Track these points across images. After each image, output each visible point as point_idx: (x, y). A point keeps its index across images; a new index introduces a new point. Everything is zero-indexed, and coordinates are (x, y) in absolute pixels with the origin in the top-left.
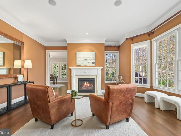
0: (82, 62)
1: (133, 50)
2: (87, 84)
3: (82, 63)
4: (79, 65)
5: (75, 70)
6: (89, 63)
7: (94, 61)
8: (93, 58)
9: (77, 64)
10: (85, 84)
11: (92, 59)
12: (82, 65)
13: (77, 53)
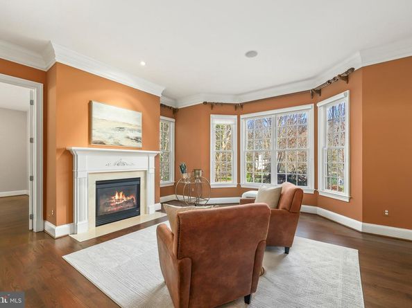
0: (109, 135)
1: (213, 124)
2: (121, 197)
3: (110, 138)
4: (102, 143)
5: (87, 157)
6: (128, 138)
7: (140, 135)
8: (136, 128)
9: (94, 139)
10: (117, 197)
11: (135, 130)
12: (110, 142)
13: (94, 103)
